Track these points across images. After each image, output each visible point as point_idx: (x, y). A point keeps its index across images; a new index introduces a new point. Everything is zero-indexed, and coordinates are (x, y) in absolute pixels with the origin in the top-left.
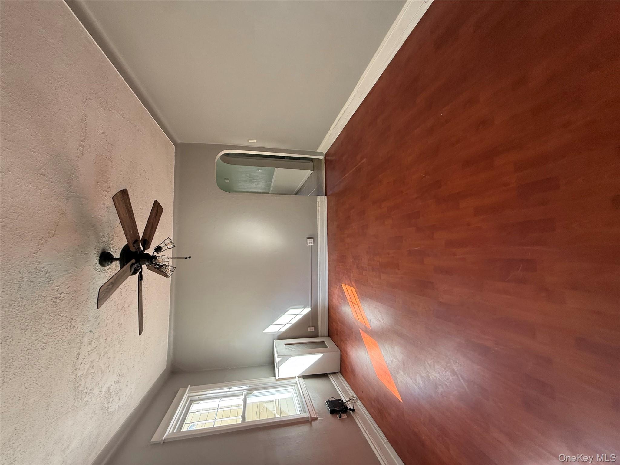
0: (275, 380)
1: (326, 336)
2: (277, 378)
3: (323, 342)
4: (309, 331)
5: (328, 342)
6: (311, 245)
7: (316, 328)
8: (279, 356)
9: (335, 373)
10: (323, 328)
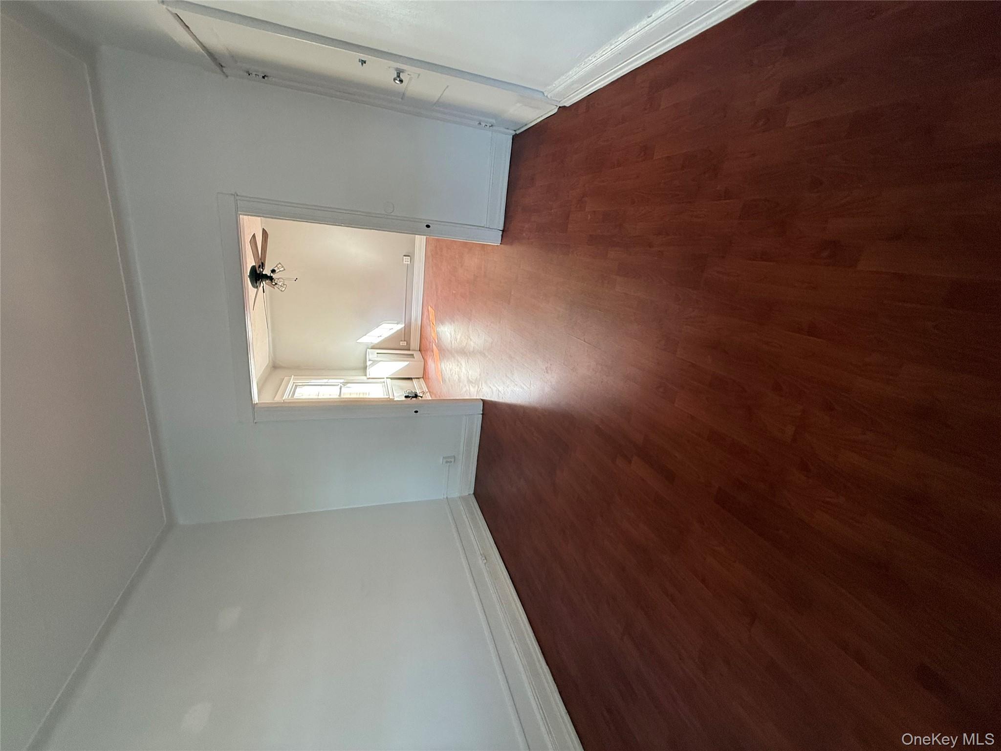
0: (366, 378)
1: (417, 351)
2: (368, 377)
3: (413, 355)
4: (401, 344)
5: (417, 355)
6: (408, 264)
7: (408, 344)
8: (369, 360)
9: (419, 378)
10: (415, 343)
